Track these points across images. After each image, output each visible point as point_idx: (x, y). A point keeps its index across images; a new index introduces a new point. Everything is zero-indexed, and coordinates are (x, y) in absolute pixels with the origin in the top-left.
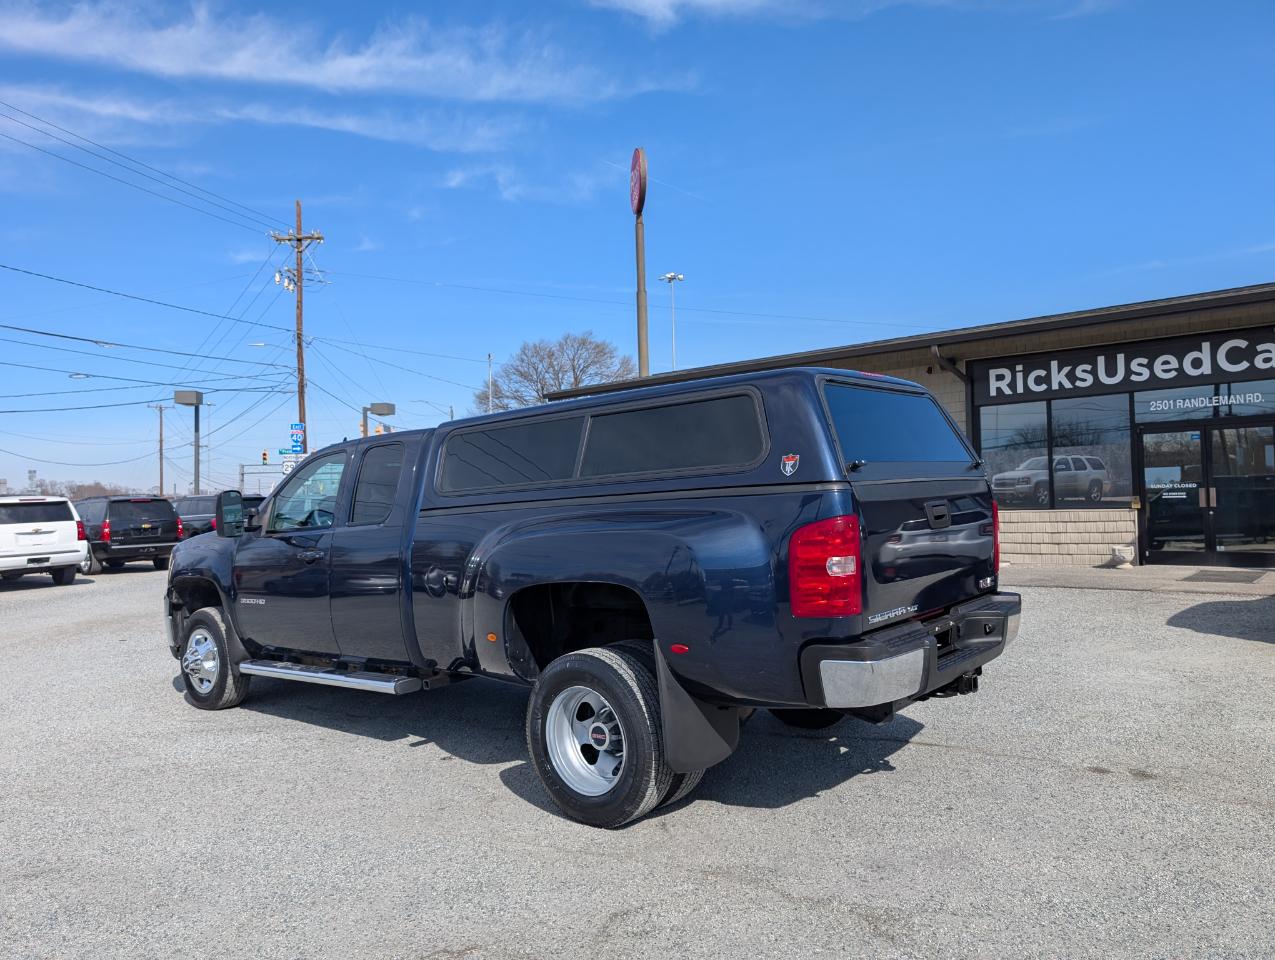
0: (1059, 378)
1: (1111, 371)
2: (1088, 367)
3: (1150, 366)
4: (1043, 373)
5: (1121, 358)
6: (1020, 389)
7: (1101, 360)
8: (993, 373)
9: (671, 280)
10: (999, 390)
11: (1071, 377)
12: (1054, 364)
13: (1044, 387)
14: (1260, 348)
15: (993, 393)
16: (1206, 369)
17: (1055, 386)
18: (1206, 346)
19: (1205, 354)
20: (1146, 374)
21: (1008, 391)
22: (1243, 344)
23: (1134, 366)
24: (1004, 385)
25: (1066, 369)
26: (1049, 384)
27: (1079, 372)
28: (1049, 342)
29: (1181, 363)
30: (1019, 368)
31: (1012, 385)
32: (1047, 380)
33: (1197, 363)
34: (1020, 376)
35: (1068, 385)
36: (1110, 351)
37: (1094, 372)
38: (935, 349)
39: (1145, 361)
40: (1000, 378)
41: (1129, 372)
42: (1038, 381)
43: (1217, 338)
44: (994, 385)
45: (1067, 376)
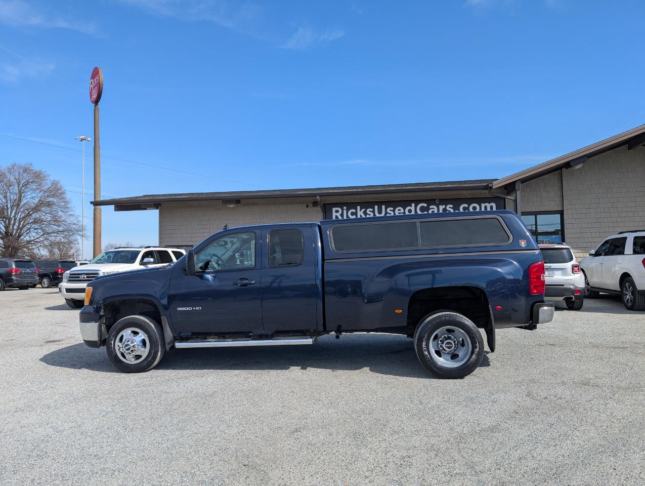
0: (360, 213)
1: (380, 212)
2: (372, 210)
3: (394, 211)
4: (354, 211)
5: (383, 207)
6: (345, 217)
7: (376, 207)
8: (334, 209)
9: (82, 140)
10: (336, 216)
11: (365, 213)
12: (359, 208)
13: (354, 217)
14: (431, 207)
15: (334, 218)
16: (413, 213)
17: (359, 217)
18: (413, 205)
19: (413, 208)
20: (392, 214)
21: (340, 218)
22: (425, 205)
23: (388, 211)
24: (338, 215)
25: (363, 210)
26: (357, 216)
27: (368, 211)
28: (357, 198)
29: (404, 211)
30: (345, 208)
31: (342, 215)
32: (356, 214)
33: (410, 211)
34: (345, 211)
35: (363, 216)
36: (380, 204)
37: (373, 212)
38: (318, 197)
39: (392, 209)
40: (337, 211)
41: (386, 213)
42: (352, 214)
43: (417, 202)
44: (334, 214)
45: (363, 213)
